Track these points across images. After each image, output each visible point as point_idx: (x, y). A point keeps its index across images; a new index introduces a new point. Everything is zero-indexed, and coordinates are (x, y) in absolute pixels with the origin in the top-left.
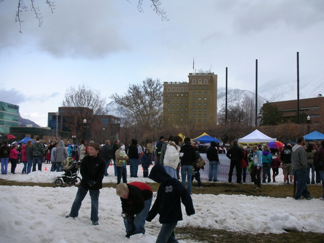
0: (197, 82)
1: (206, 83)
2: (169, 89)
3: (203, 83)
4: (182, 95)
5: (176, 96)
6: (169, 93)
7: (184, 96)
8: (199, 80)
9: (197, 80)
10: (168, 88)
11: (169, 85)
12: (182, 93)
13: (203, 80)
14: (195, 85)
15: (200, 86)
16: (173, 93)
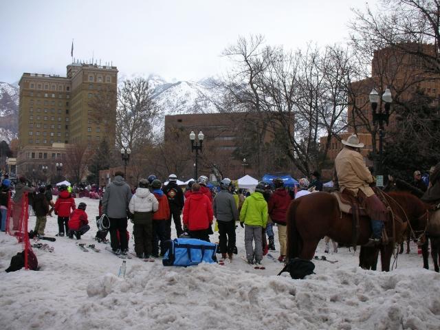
0: (95, 80)
1: (109, 81)
2: (32, 85)
3: (104, 81)
4: (53, 96)
5: (44, 97)
6: (32, 91)
7: (56, 98)
8: (98, 76)
9: (95, 76)
10: (31, 83)
11: (32, 78)
12: (53, 93)
13: (104, 77)
14: (93, 83)
15: (100, 84)
16: (39, 92)
